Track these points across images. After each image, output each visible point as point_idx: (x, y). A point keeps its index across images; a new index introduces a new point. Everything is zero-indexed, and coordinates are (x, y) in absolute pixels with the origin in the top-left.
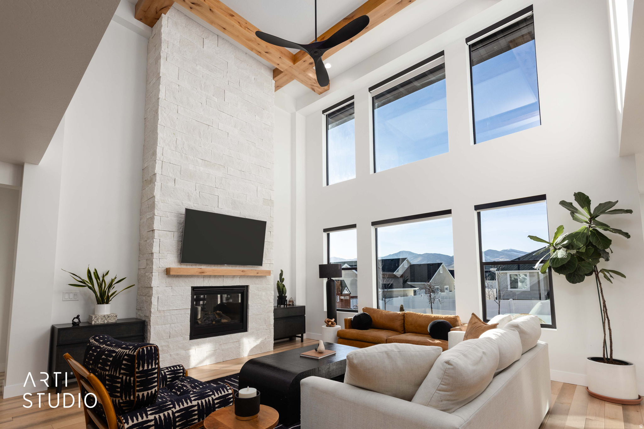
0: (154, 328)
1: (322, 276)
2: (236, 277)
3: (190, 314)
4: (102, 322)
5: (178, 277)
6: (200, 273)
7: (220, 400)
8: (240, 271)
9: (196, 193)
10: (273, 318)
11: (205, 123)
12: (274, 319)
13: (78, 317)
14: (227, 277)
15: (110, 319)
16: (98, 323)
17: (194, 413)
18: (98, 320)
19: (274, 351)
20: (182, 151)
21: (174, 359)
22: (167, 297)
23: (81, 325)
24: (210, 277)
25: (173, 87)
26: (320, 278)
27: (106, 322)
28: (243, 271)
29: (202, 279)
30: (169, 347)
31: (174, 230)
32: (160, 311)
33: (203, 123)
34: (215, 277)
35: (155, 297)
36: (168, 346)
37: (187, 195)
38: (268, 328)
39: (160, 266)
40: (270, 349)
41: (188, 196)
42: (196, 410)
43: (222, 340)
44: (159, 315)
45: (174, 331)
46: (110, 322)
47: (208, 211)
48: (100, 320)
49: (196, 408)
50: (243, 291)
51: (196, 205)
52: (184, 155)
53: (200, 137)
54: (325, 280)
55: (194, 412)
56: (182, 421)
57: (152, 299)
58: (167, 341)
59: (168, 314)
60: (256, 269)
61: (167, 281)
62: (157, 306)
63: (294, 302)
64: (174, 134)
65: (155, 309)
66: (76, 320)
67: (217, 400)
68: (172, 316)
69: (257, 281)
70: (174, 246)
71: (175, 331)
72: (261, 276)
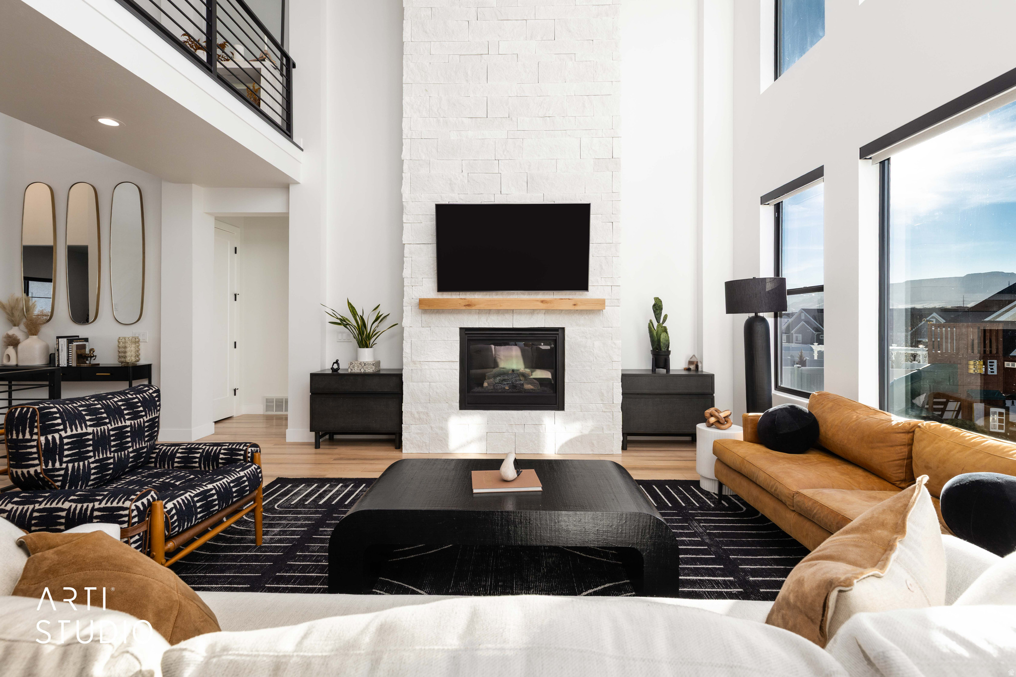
0: (407, 385)
1: (733, 307)
2: (538, 313)
3: (459, 370)
4: (358, 371)
5: (439, 313)
6: (465, 306)
7: (102, 513)
8: (538, 301)
9: (463, 176)
10: (621, 391)
11: (474, 53)
12: (623, 394)
13: (337, 362)
14: (520, 312)
15: (367, 368)
16: (354, 371)
17: (59, 521)
18: (354, 368)
19: (622, 456)
20: (439, 113)
21: (437, 434)
22: (424, 342)
23: (340, 372)
24: (489, 313)
25: (423, 15)
26: (727, 313)
27: (362, 371)
28: (542, 302)
29: (476, 317)
30: (428, 416)
31: (430, 241)
32: (414, 362)
33: (472, 53)
34: (499, 313)
35: (407, 342)
36: (427, 413)
37: (449, 182)
38: (607, 410)
39: (413, 297)
40: (612, 451)
41: (450, 184)
42: (63, 516)
43: (512, 417)
44: (414, 368)
45: (435, 393)
46: (367, 371)
47: (483, 203)
48: (356, 368)
49: (64, 514)
50: (555, 338)
51: (462, 196)
52: (441, 119)
53: (467, 81)
54: (743, 318)
55: (60, 519)
56: (40, 527)
57: (404, 345)
58: (425, 407)
59: (427, 367)
60: (571, 297)
61: (423, 318)
62: (410, 355)
63: (700, 365)
64: (426, 90)
65: (408, 359)
66: (335, 366)
67: (98, 511)
68: (432, 370)
69: (582, 320)
70: (432, 266)
71: (437, 393)
72: (591, 310)
